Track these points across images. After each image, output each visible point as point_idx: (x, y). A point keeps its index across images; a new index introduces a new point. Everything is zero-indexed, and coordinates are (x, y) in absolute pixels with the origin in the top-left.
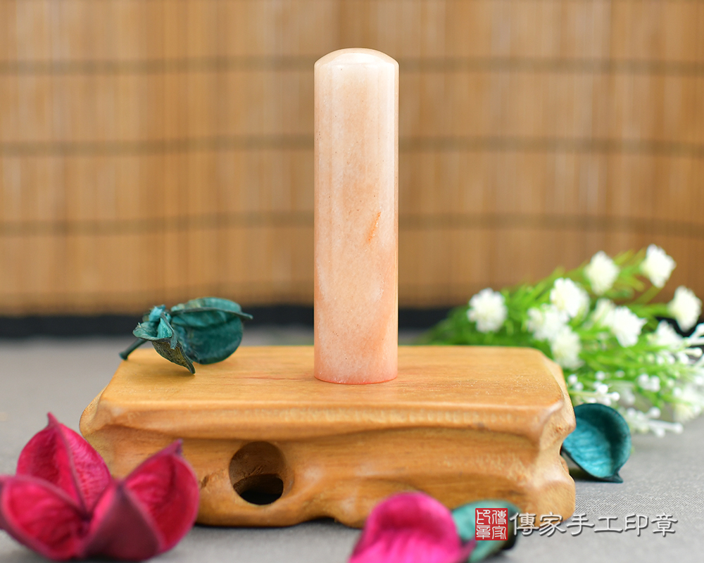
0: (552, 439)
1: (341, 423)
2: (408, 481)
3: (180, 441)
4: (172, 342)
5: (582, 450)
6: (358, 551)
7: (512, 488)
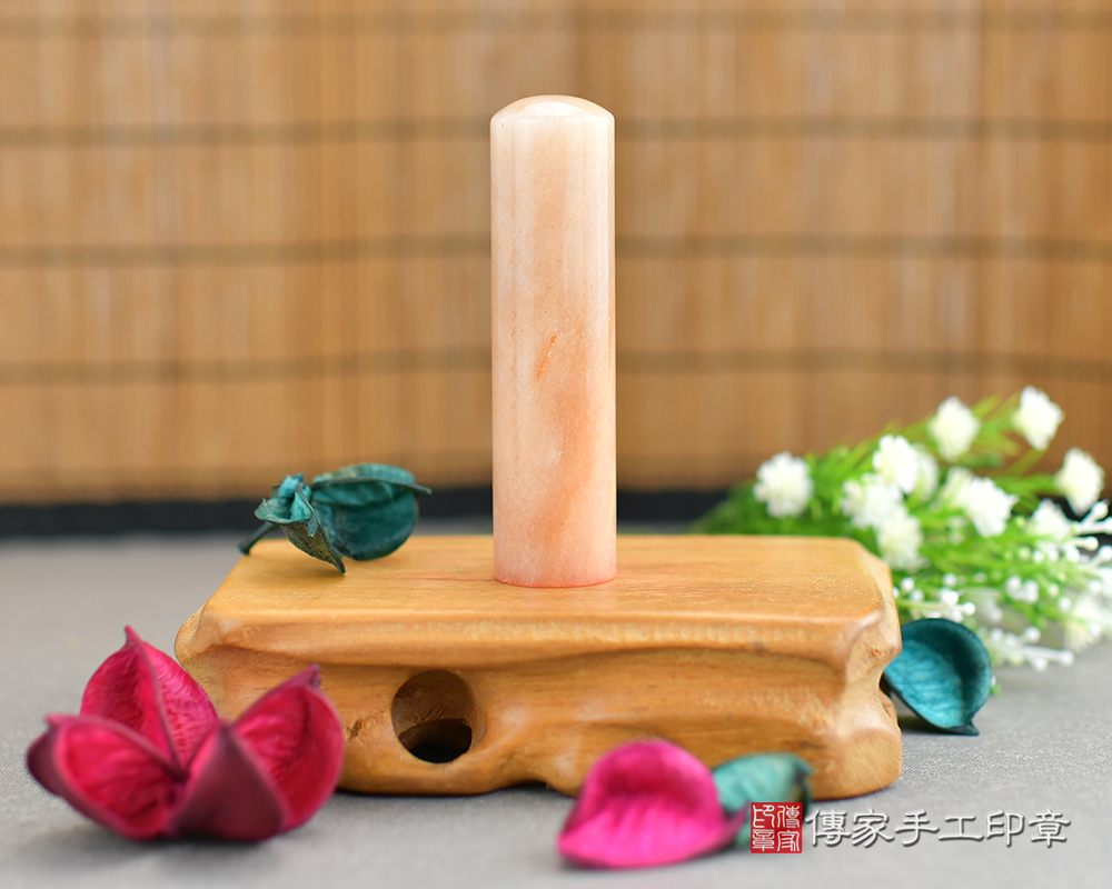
0: (866, 667)
1: (553, 642)
2: (653, 728)
3: (316, 667)
4: (310, 525)
5: (918, 687)
6: (571, 826)
7: (805, 738)
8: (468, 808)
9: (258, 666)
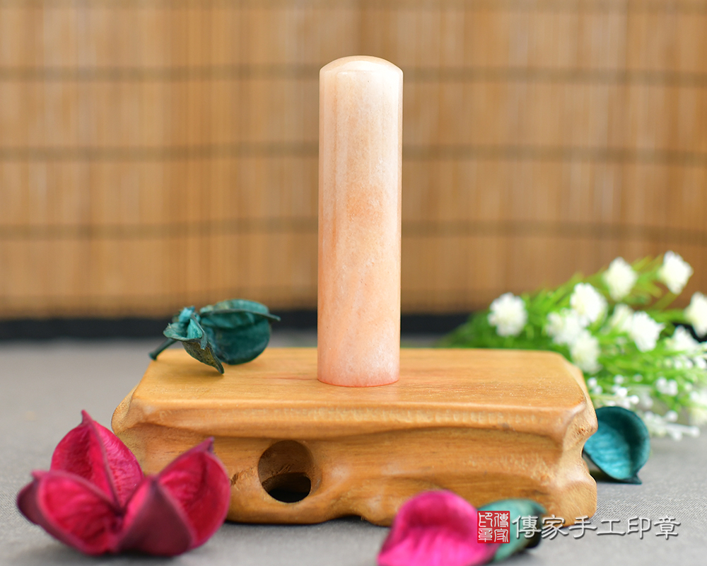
0: (575, 440)
1: (368, 423)
2: (434, 480)
3: (212, 439)
4: (202, 342)
5: (602, 452)
6: (386, 548)
7: (535, 488)
8: (311, 533)
9: (169, 437)
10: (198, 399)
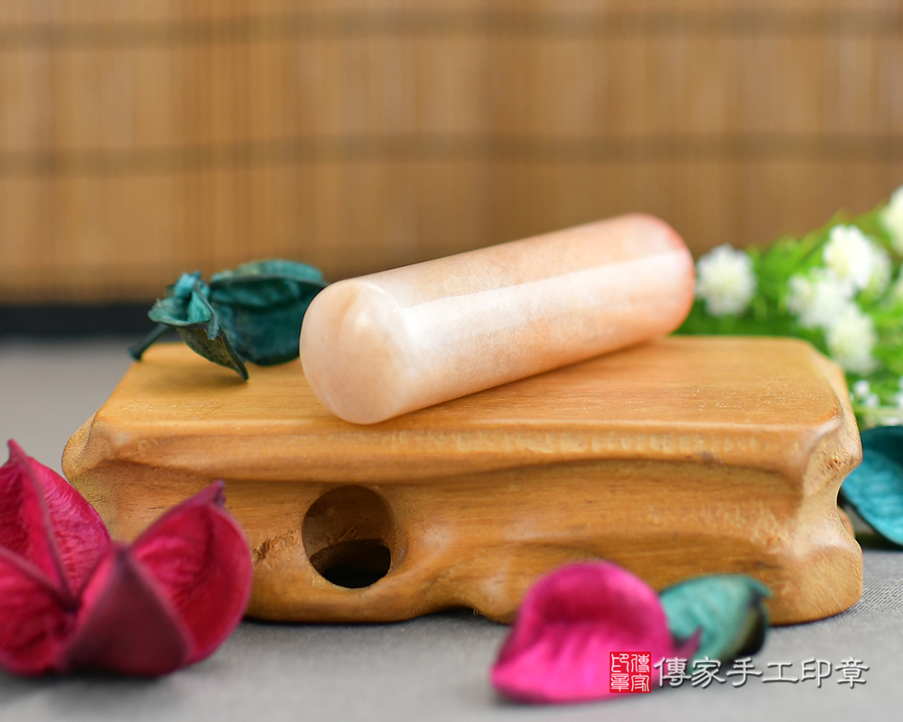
0: (824, 479)
1: (481, 454)
2: (591, 547)
3: (221, 484)
4: (210, 327)
5: (876, 501)
6: (506, 657)
7: (759, 558)
8: (389, 634)
9: (155, 482)
10: (201, 419)
